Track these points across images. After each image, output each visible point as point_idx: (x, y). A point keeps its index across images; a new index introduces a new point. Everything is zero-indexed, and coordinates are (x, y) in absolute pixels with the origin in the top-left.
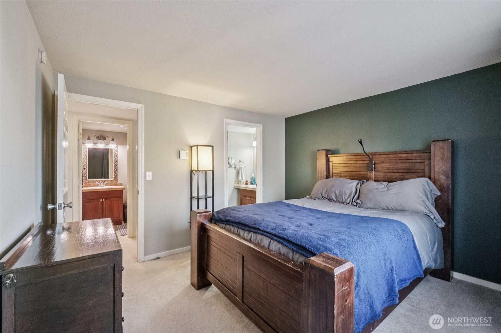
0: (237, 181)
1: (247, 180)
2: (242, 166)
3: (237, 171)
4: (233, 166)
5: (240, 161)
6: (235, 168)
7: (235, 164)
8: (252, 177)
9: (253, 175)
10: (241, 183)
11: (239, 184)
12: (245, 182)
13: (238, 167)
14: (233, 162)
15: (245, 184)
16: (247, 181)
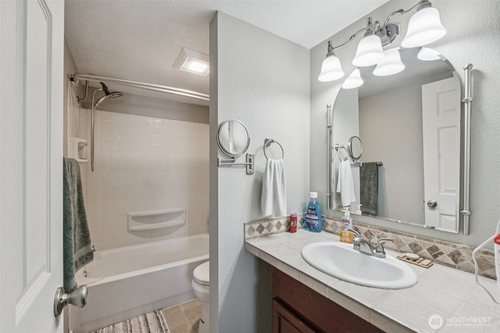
0: (253, 222)
1: (292, 212)
2: (277, 162)
3: (256, 181)
4: (241, 160)
5: (266, 140)
6: (249, 165)
7: (249, 152)
8: (311, 203)
9: (315, 195)
10: (269, 227)
11: (265, 231)
12: (283, 221)
13: (259, 164)
14: (242, 141)
15: (283, 228)
16: (292, 219)
